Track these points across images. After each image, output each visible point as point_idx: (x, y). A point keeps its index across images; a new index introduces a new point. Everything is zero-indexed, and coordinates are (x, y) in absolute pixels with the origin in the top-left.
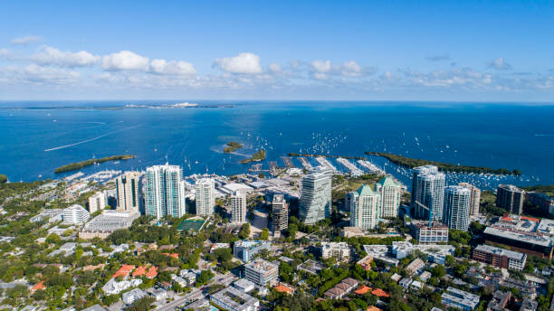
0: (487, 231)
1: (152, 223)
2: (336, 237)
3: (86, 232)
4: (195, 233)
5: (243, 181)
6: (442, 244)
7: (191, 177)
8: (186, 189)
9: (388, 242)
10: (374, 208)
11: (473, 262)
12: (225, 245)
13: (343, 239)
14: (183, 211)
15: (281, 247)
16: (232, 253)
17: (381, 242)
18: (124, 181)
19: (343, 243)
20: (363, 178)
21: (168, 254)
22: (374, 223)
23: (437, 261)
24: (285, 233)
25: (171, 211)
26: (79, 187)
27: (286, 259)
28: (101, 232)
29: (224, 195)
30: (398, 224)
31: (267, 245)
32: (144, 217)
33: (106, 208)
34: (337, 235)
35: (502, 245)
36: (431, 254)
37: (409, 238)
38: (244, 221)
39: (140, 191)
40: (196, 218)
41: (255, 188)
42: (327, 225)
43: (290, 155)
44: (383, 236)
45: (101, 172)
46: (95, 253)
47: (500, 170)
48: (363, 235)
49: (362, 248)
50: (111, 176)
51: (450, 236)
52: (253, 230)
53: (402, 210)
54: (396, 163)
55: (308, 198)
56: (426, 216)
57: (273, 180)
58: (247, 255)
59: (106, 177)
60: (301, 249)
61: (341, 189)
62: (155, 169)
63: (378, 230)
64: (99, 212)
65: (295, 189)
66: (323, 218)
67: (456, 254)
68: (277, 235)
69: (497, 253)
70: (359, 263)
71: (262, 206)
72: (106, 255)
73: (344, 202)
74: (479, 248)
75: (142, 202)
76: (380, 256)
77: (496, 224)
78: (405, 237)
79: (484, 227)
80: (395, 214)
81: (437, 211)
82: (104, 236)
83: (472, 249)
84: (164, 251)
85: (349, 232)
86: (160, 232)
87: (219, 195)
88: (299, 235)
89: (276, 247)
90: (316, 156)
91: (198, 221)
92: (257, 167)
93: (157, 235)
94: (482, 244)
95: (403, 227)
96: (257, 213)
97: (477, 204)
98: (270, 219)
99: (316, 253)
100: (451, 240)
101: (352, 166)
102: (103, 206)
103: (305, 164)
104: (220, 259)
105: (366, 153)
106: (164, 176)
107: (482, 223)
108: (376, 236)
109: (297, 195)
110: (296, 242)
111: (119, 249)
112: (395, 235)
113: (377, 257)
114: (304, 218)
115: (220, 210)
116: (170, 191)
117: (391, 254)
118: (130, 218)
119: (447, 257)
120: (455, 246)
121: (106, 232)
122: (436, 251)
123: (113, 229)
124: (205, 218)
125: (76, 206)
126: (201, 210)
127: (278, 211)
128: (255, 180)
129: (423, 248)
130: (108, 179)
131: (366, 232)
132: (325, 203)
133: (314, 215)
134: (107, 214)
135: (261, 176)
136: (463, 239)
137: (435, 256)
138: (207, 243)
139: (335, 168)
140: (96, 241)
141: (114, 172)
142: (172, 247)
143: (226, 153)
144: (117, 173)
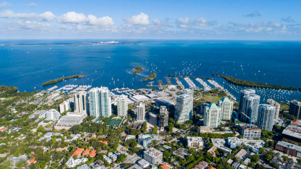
0: (285, 132)
1: (93, 121)
3: (58, 125)
4: (117, 128)
5: (144, 93)
6: (257, 139)
7: (115, 89)
8: (112, 99)
9: (225, 137)
10: (218, 116)
11: (276, 152)
12: (133, 137)
13: (200, 135)
14: (110, 113)
15: (164, 138)
16: (137, 141)
17: (222, 137)
18: (78, 96)
19: (200, 138)
20: (211, 92)
21: (102, 141)
22: (217, 125)
23: (254, 151)
24: (167, 129)
25: (103, 114)
26: (55, 95)
27: (167, 147)
28: (66, 126)
29: (133, 102)
30: (231, 125)
31: (156, 138)
32: (89, 117)
33: (69, 111)
34: (196, 131)
35: (293, 142)
36: (250, 146)
37: (238, 134)
38: (144, 120)
39: (87, 99)
40: (118, 118)
41: (150, 98)
42: (190, 124)
43: (169, 76)
44: (222, 133)
45: (67, 86)
46: (63, 139)
47: (291, 88)
48: (211, 132)
49: (210, 140)
50: (72, 88)
51: (262, 133)
52: (149, 126)
53: (233, 115)
54: (230, 82)
56: (247, 121)
57: (160, 93)
58: (145, 144)
59: (69, 89)
60: (175, 139)
61: (198, 99)
63: (219, 128)
64: (65, 114)
65: (172, 99)
66: (188, 120)
67: (265, 146)
68: (162, 130)
69: (290, 147)
70: (208, 151)
71: (154, 108)
72: (68, 141)
73: (200, 108)
74: (279, 143)
75: (88, 105)
76: (221, 146)
77: (289, 126)
78: (235, 134)
79: (283, 128)
80: (229, 118)
82: (67, 128)
83: (275, 144)
84: (100, 139)
85: (203, 130)
86: (97, 127)
87: (131, 102)
88: (175, 130)
89: (162, 138)
90: (184, 77)
91: (118, 120)
92: (151, 84)
93: (95, 128)
94: (280, 140)
95: (234, 127)
96: (151, 114)
97: (278, 113)
98: (158, 119)
99: (184, 142)
100: (262, 136)
101: (204, 84)
102: (67, 109)
103: (178, 82)
104: (130, 145)
105: (213, 75)
107: (280, 125)
108: (218, 133)
109: (173, 103)
110: (173, 135)
111: (75, 137)
112: (229, 132)
113: (219, 147)
114: (177, 120)
115: (130, 113)
116: (103, 103)
117: (227, 145)
118: (82, 117)
119: (260, 149)
120: (264, 141)
121: (68, 126)
122: (253, 144)
123: (73, 124)
124: (122, 117)
125: (53, 110)
126: (120, 113)
127: (163, 116)
128: (150, 93)
129: (245, 141)
130: (71, 90)
131: (213, 130)
132: (190, 111)
133: (183, 118)
134: (69, 114)
136: (269, 136)
137: (253, 147)
138: (123, 134)
139: (194, 85)
140: (62, 131)
141: (73, 86)
142: (104, 136)
144: (75, 86)
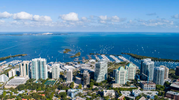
0: (171, 85)
1: (34, 82)
2: (109, 87)
3: (7, 85)
4: (51, 86)
5: (71, 65)
6: (153, 90)
7: (50, 63)
8: (48, 68)
9: (131, 90)
10: (125, 76)
11: (166, 98)
12: (64, 91)
13: (112, 89)
14: (47, 77)
15: (87, 92)
16: (67, 94)
17: (128, 90)
18: (23, 65)
19: (112, 90)
20: (120, 63)
21: (41, 95)
22: (125, 82)
23: (151, 98)
24: (89, 86)
25: (42, 77)
26: (4, 67)
27: (89, 97)
28: (13, 85)
29: (63, 70)
30: (135, 82)
31: (81, 91)
32: (31, 80)
33: (15, 76)
34: (110, 87)
35: (178, 91)
36: (148, 95)
37: (139, 88)
38: (72, 81)
39: (29, 69)
40: (52, 80)
41: (76, 68)
42: (105, 83)
43: (90, 54)
44: (129, 87)
45: (14, 61)
46: (11, 94)
48: (120, 87)
49: (120, 92)
50: (17, 62)
51: (156, 87)
52: (75, 85)
53: (136, 77)
54: (134, 57)
55: (98, 72)
56: (146, 79)
57: (83, 64)
58: (73, 95)
59: (15, 63)
60: (95, 92)
61: (111, 68)
62: (35, 60)
63: (127, 85)
64: (12, 77)
65: (92, 68)
66: (104, 80)
67: (159, 95)
68: (85, 87)
69: (176, 94)
70: (118, 98)
71: (79, 75)
72: (16, 95)
73: (112, 73)
74: (168, 92)
75: (30, 73)
76: (128, 95)
77: (175, 82)
78: (138, 88)
79: (170, 84)
80: (134, 78)
81: (151, 77)
82: (14, 87)
83: (165, 93)
84: (39, 93)
85: (114, 86)
86: (37, 85)
87: (62, 70)
88: (94, 87)
89: (85, 92)
90: (101, 54)
91: (53, 81)
92: (77, 59)
93: (36, 87)
94: (169, 91)
95: (137, 84)
96: (77, 78)
97: (167, 74)
98: (82, 80)
99: (101, 94)
100: (157, 89)
101: (116, 59)
102: (14, 75)
103: (97, 58)
104: (62, 97)
105: (122, 53)
106: (39, 63)
107: (169, 82)
108: (126, 87)
109: (93, 70)
110: (93, 90)
111: (21, 92)
112: (133, 87)
113: (126, 96)
114: (96, 80)
115: (62, 77)
116: (41, 69)
117: (132, 95)
118: (25, 80)
119: (155, 96)
120: (158, 91)
121: (15, 85)
122: (150, 93)
123: (18, 84)
124: (56, 80)
125: (3, 75)
126: (54, 76)
127: (86, 77)
128: (76, 64)
129: (145, 92)
130: (17, 64)
131: (122, 86)
132: (105, 74)
133: (100, 79)
134: (16, 78)
135: (79, 63)
136: (161, 89)
137: (150, 95)
138: (57, 90)
139: (109, 60)
140: (11, 89)
141: (18, 61)
142: (42, 91)
143: (65, 53)
144: (20, 61)
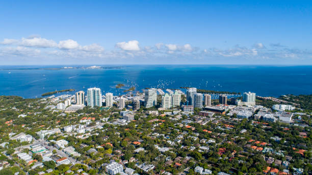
1: (90, 108)
3: (67, 111)
9: (173, 111)
10: (169, 101)
14: (101, 105)
18: (79, 94)
19: (157, 111)
24: (138, 110)
25: (97, 104)
26: (56, 100)
28: (72, 111)
31: (131, 112)
32: (87, 107)
38: (124, 108)
40: (106, 107)
41: (129, 99)
42: (153, 108)
43: (146, 89)
44: (171, 110)
48: (165, 110)
49: (163, 113)
51: (194, 109)
52: (127, 110)
55: (146, 99)
57: (137, 97)
58: (124, 114)
62: (91, 89)
64: (69, 106)
66: (152, 106)
67: (194, 114)
68: (136, 111)
70: (160, 115)
71: (131, 104)
74: (201, 112)
76: (168, 114)
84: (96, 114)
85: (160, 109)
86: (94, 110)
87: (115, 101)
92: (131, 93)
96: (129, 106)
98: (133, 108)
102: (70, 104)
106: (94, 92)
108: (169, 110)
109: (143, 100)
114: (145, 106)
115: (115, 105)
116: (96, 97)
117: (173, 114)
118: (82, 107)
121: (74, 111)
123: (77, 109)
124: (109, 107)
125: (61, 103)
126: (108, 104)
127: (136, 103)
128: (129, 96)
132: (153, 101)
133: (149, 105)
134: (73, 106)
135: (132, 96)
137: (186, 114)
139: (164, 93)
